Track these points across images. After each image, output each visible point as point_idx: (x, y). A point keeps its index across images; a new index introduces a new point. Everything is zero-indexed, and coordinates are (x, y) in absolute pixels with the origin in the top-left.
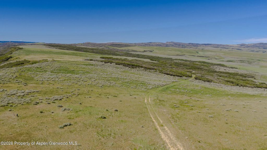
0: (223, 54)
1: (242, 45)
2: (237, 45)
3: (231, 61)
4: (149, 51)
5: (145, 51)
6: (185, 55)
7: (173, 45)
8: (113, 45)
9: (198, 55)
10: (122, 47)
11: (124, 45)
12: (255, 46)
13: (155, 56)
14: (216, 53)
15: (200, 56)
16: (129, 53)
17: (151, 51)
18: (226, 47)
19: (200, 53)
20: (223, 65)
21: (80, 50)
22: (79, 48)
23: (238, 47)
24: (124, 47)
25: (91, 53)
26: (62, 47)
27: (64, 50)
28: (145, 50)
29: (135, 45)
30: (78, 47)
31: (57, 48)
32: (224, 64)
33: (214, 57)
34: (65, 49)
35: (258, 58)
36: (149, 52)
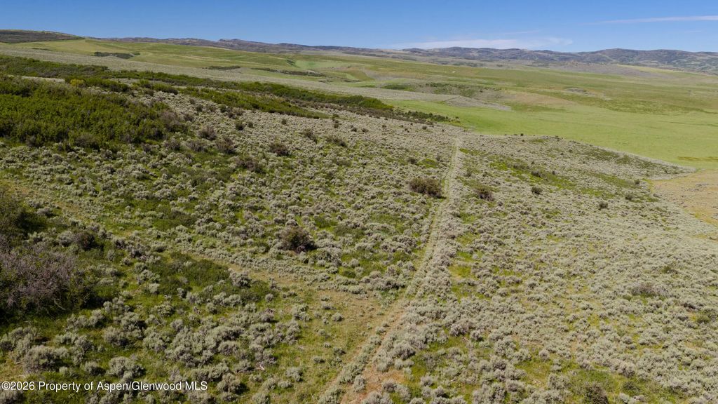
0: (368, 66)
1: (415, 52)
2: (404, 50)
3: (402, 88)
4: (115, 54)
5: (97, 55)
9: (293, 69)
11: (35, 34)
14: (349, 64)
19: (298, 63)
20: (375, 101)
23: (406, 54)
32: (378, 98)
33: (342, 75)
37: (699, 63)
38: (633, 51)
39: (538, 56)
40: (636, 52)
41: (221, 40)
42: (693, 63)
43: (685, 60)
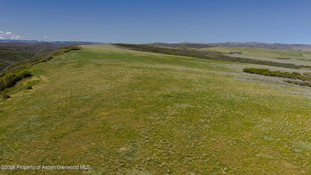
4: (236, 52)
5: (231, 53)
6: (290, 58)
7: (257, 46)
8: (189, 45)
10: (201, 48)
11: (203, 45)
13: (265, 60)
16: (225, 56)
17: (239, 53)
19: (304, 55)
21: (160, 51)
22: (158, 49)
25: (174, 55)
26: (136, 47)
27: (139, 51)
28: (232, 51)
29: (217, 45)
30: (156, 48)
31: (130, 49)
34: (141, 49)
36: (237, 54)
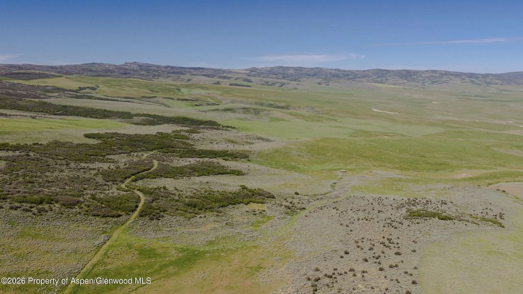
0: (219, 92)
1: (253, 71)
3: (230, 110)
4: (88, 87)
5: (80, 89)
6: (156, 97)
10: (32, 79)
12: (272, 72)
14: (209, 91)
15: (183, 100)
17: (93, 89)
18: (228, 75)
19: (183, 90)
24: (37, 79)
28: (83, 86)
33: (206, 99)
35: (270, 100)
36: (89, 89)
37: (422, 79)
38: (387, 70)
39: (330, 73)
40: (388, 71)
41: (126, 63)
42: (419, 79)
43: (415, 77)
